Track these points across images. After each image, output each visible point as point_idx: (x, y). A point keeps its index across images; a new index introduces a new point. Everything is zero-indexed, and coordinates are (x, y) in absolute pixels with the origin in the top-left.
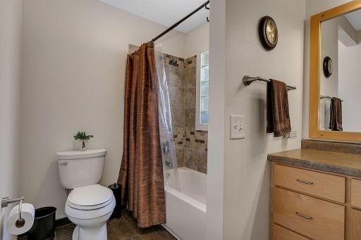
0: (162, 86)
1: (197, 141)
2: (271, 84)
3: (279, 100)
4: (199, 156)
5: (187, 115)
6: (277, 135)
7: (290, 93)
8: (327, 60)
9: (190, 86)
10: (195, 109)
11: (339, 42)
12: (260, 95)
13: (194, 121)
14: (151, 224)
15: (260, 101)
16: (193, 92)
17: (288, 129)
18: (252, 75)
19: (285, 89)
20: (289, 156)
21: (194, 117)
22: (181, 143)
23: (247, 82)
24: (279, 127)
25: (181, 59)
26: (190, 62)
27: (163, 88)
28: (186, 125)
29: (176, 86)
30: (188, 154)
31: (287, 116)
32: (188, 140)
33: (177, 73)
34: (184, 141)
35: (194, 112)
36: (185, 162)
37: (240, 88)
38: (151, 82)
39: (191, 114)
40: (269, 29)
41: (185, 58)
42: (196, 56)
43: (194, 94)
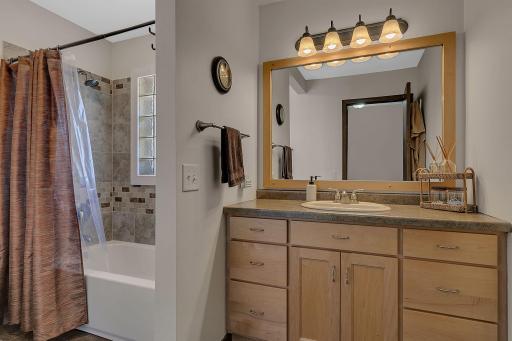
0: (78, 120)
1: (132, 200)
2: (224, 132)
3: (233, 148)
4: (137, 221)
5: (116, 163)
6: (231, 185)
7: (244, 141)
8: (279, 107)
9: (120, 121)
10: (129, 155)
11: (290, 88)
12: (214, 142)
13: (128, 171)
14: (62, 332)
15: (215, 149)
16: (126, 130)
17: (242, 179)
18: (205, 120)
19: (238, 137)
20: (243, 206)
21: (129, 165)
22: (107, 205)
23: (200, 128)
24: (234, 176)
25: (104, 80)
26: (120, 86)
27: (80, 123)
28: (115, 178)
29: (97, 119)
30: (118, 221)
31: (242, 165)
32: (118, 199)
33: (98, 100)
34: (112, 203)
35: (129, 160)
36: (113, 232)
37: (192, 135)
38: (56, 111)
39: (122, 163)
40: (222, 69)
41: (112, 79)
42: (129, 79)
43: (128, 134)
